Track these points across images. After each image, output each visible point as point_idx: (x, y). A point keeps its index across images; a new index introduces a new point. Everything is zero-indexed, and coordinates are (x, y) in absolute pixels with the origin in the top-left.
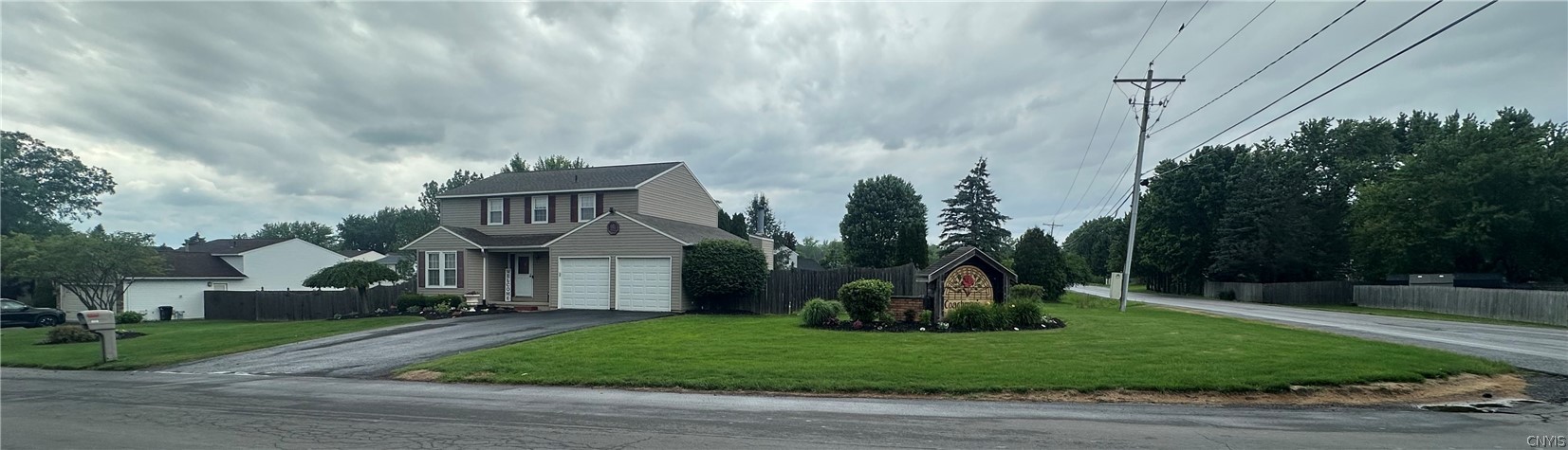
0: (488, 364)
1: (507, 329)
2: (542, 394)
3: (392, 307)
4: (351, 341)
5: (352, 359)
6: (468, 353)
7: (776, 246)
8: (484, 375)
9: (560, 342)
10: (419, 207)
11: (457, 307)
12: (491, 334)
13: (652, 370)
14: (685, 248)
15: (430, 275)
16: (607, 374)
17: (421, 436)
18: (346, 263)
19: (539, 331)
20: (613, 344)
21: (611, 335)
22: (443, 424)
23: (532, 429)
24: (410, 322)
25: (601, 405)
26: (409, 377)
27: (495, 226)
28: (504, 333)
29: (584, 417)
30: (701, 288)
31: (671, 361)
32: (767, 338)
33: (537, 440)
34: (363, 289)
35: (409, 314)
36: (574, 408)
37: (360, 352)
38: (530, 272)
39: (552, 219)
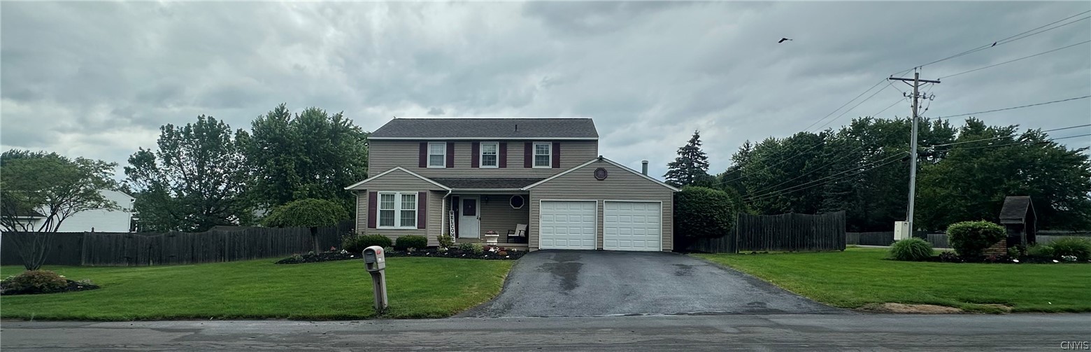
14: (677, 194)
15: (381, 215)
27: (436, 169)
38: (477, 214)
39: (503, 164)
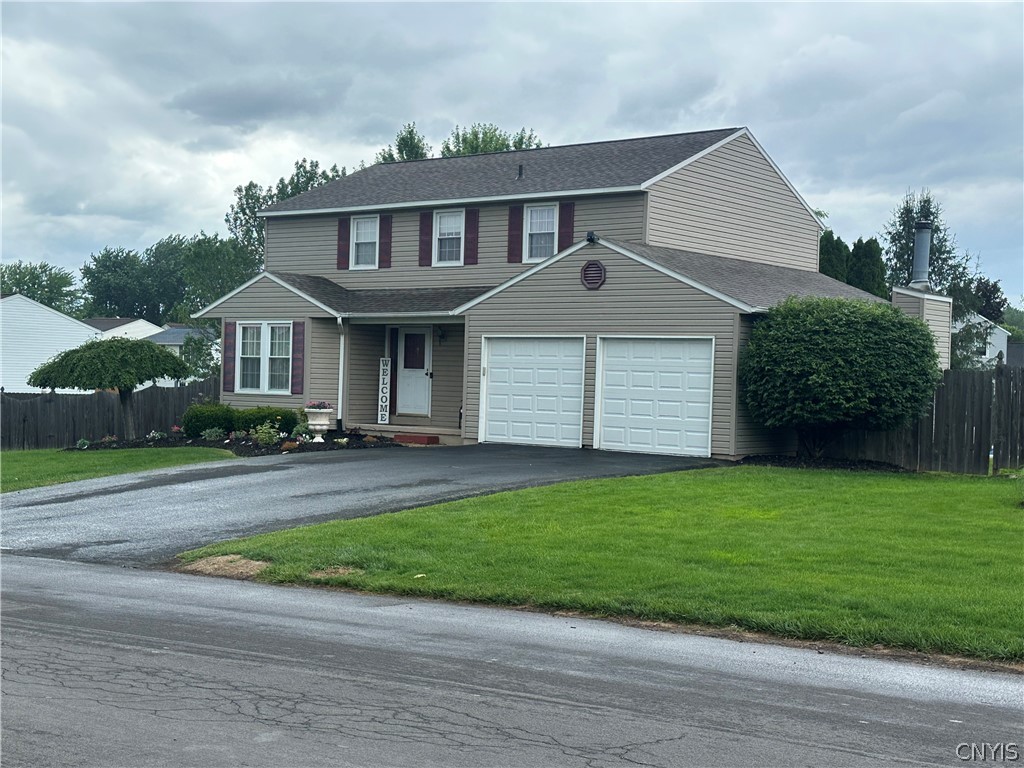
0: (349, 550)
1: (383, 479)
2: (454, 620)
3: (176, 428)
4: (106, 492)
5: (111, 529)
6: (314, 526)
7: (957, 313)
8: (344, 573)
9: (484, 513)
10: (225, 235)
11: (290, 433)
12: (353, 490)
13: (677, 584)
14: (748, 319)
15: (244, 368)
16: (580, 586)
17: (236, 688)
18: (100, 344)
19: (442, 488)
20: (594, 522)
21: (586, 504)
22: (273, 667)
23: (440, 693)
24: (207, 458)
25: (574, 652)
26: (210, 569)
27: (362, 271)
28: (377, 488)
29: (541, 676)
30: (783, 408)
31: (719, 566)
32: (939, 529)
33: (452, 717)
34: (126, 393)
35: (206, 443)
36: (520, 656)
37: (122, 514)
38: (426, 367)
39: (471, 258)
